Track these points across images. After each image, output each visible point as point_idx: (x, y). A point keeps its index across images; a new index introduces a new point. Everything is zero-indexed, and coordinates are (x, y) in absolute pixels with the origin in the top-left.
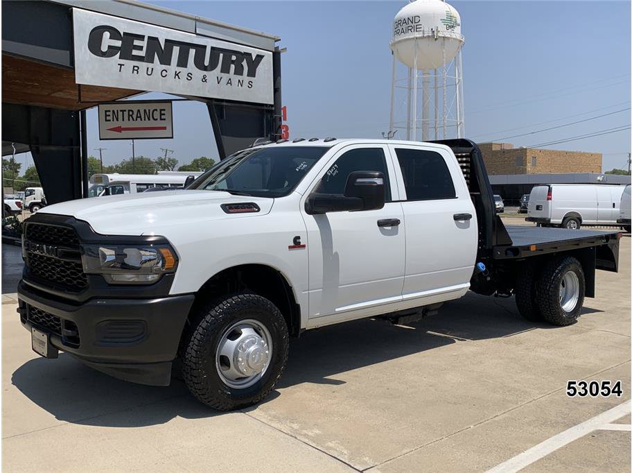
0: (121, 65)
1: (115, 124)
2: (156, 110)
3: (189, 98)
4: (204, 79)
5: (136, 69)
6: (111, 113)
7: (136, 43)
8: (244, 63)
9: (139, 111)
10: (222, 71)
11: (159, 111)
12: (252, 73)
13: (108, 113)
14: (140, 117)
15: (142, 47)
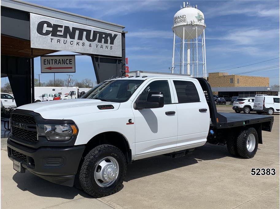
0: (52, 39)
1: (48, 66)
2: (68, 59)
3: (83, 54)
4: (90, 46)
5: (59, 41)
6: (46, 61)
7: (59, 29)
8: (109, 38)
9: (59, 60)
10: (98, 42)
11: (69, 60)
12: (112, 43)
13: (45, 61)
14: (60, 63)
15: (62, 31)
